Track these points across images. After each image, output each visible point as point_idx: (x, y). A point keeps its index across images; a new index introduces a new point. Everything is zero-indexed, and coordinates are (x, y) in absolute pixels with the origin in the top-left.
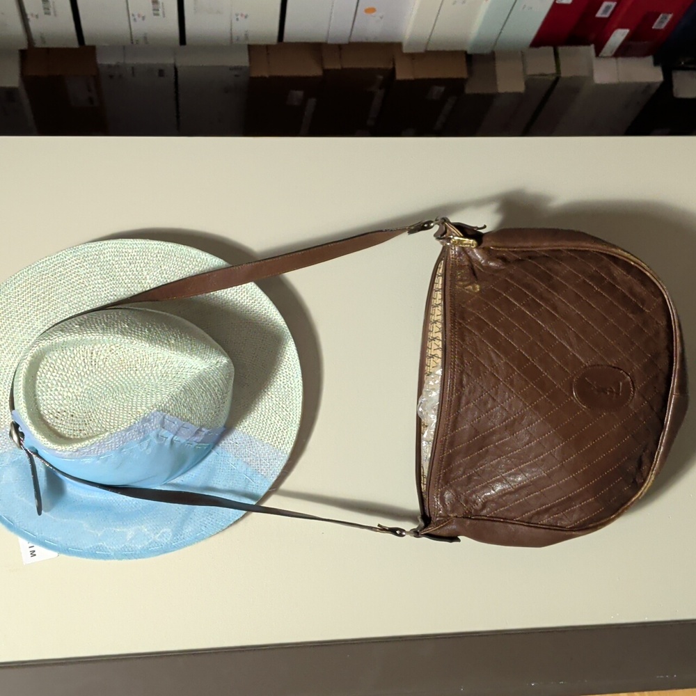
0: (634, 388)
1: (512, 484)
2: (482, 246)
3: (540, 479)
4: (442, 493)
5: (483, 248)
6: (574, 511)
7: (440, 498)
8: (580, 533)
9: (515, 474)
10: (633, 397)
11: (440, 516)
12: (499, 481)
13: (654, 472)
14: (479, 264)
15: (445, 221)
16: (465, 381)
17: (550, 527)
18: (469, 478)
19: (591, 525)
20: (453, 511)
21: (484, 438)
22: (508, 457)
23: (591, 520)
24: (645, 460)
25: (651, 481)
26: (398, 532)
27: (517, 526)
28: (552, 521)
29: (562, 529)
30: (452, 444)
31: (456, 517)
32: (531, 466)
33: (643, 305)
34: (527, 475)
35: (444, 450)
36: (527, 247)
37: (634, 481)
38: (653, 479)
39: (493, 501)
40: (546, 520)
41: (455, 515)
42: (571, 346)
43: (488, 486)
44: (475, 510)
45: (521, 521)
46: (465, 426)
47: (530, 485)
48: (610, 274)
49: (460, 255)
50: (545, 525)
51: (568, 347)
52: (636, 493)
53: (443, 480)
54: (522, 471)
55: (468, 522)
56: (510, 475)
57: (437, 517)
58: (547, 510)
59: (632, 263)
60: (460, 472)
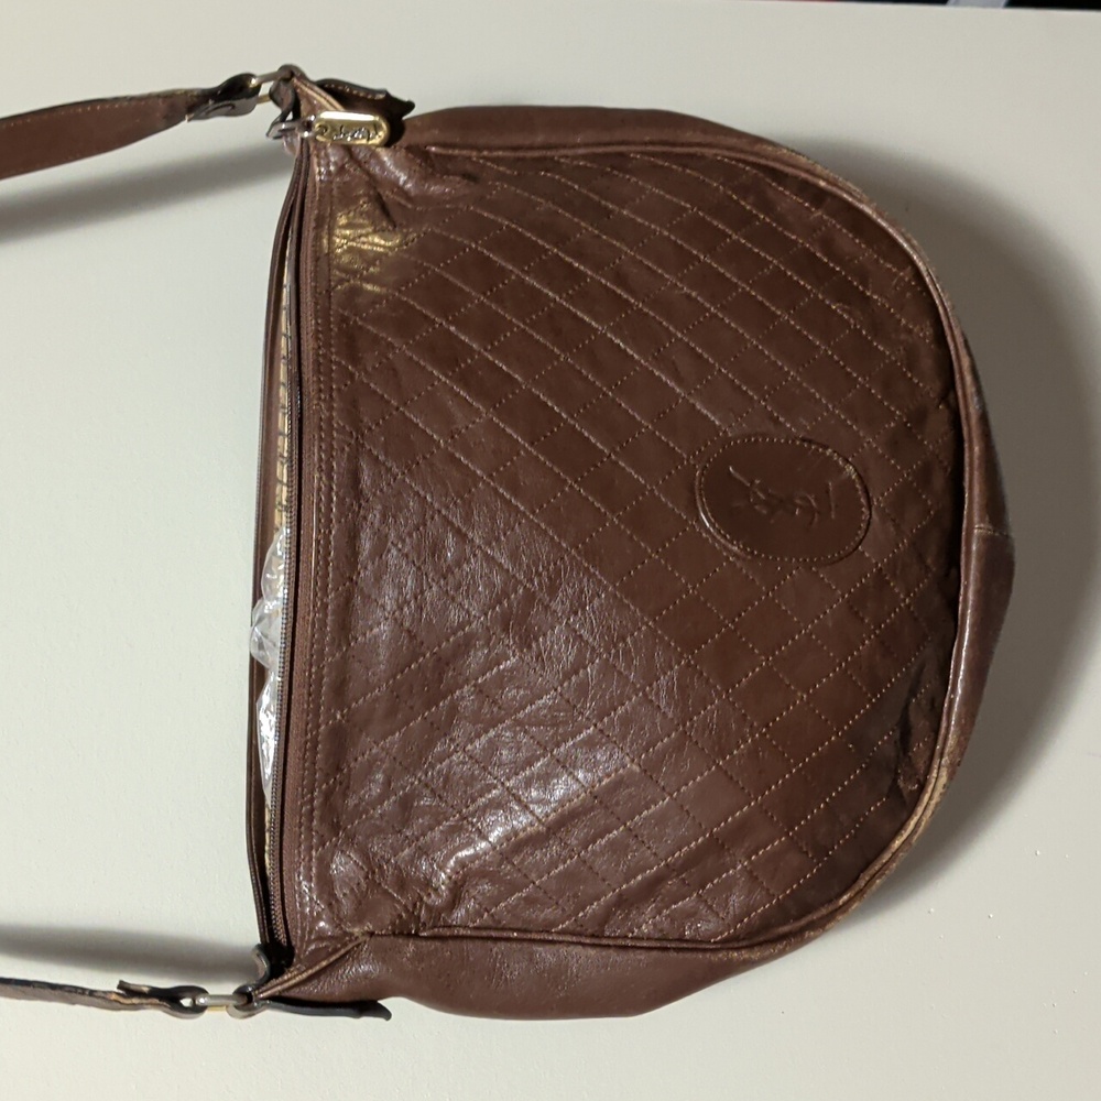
0: (869, 500)
1: (538, 811)
2: (404, 141)
3: (618, 784)
4: (324, 865)
5: (409, 149)
6: (728, 886)
7: (319, 876)
8: (756, 954)
9: (545, 779)
10: (869, 524)
11: (321, 937)
12: (497, 805)
13: (946, 760)
14: (402, 191)
15: (292, 75)
16: (366, 479)
17: (665, 943)
18: (406, 804)
19: (786, 929)
20: (359, 918)
21: (442, 663)
22: (518, 723)
23: (782, 913)
24: (919, 723)
25: (940, 789)
26: (186, 1002)
27: (563, 950)
28: (666, 924)
29: (697, 945)
30: (340, 689)
31: (372, 934)
32: (590, 744)
33: (864, 282)
34: (580, 775)
35: (317, 715)
36: (531, 148)
37: (895, 791)
38: (943, 780)
39: (483, 874)
40: (647, 922)
41: (369, 926)
42: (679, 380)
43: (464, 828)
44: (430, 909)
45: (573, 934)
46: (379, 629)
47: (592, 809)
48: (767, 206)
49: (341, 170)
50: (649, 939)
51: (671, 384)
52: (903, 826)
53: (322, 819)
54: (566, 765)
55: (411, 947)
56: (528, 783)
57: (310, 942)
58: (651, 889)
59: (822, 184)
60: (376, 790)
